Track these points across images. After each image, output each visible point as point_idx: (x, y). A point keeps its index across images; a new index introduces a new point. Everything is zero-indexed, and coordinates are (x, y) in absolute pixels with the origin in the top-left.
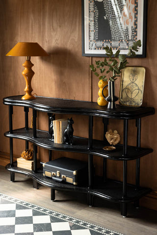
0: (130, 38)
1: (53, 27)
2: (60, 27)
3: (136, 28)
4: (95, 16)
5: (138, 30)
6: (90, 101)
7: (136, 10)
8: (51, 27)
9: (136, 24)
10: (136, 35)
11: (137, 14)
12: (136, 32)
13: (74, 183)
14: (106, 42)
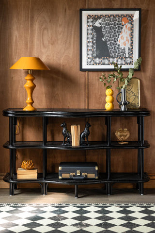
0: (127, 56)
1: (43, 44)
2: (52, 44)
3: (132, 48)
4: (93, 38)
5: (134, 50)
6: (87, 108)
7: (132, 34)
8: (42, 44)
9: (132, 46)
10: (132, 54)
11: (133, 38)
12: (132, 51)
13: (97, 177)
14: (104, 58)
